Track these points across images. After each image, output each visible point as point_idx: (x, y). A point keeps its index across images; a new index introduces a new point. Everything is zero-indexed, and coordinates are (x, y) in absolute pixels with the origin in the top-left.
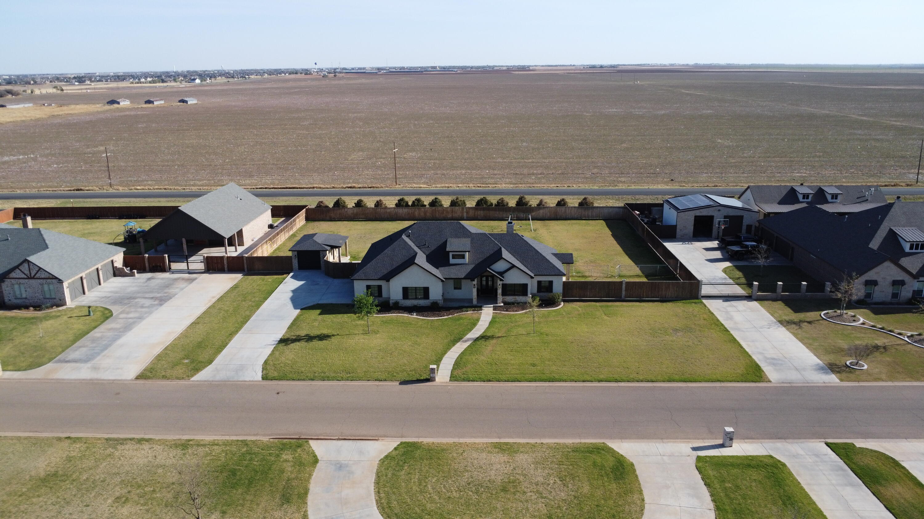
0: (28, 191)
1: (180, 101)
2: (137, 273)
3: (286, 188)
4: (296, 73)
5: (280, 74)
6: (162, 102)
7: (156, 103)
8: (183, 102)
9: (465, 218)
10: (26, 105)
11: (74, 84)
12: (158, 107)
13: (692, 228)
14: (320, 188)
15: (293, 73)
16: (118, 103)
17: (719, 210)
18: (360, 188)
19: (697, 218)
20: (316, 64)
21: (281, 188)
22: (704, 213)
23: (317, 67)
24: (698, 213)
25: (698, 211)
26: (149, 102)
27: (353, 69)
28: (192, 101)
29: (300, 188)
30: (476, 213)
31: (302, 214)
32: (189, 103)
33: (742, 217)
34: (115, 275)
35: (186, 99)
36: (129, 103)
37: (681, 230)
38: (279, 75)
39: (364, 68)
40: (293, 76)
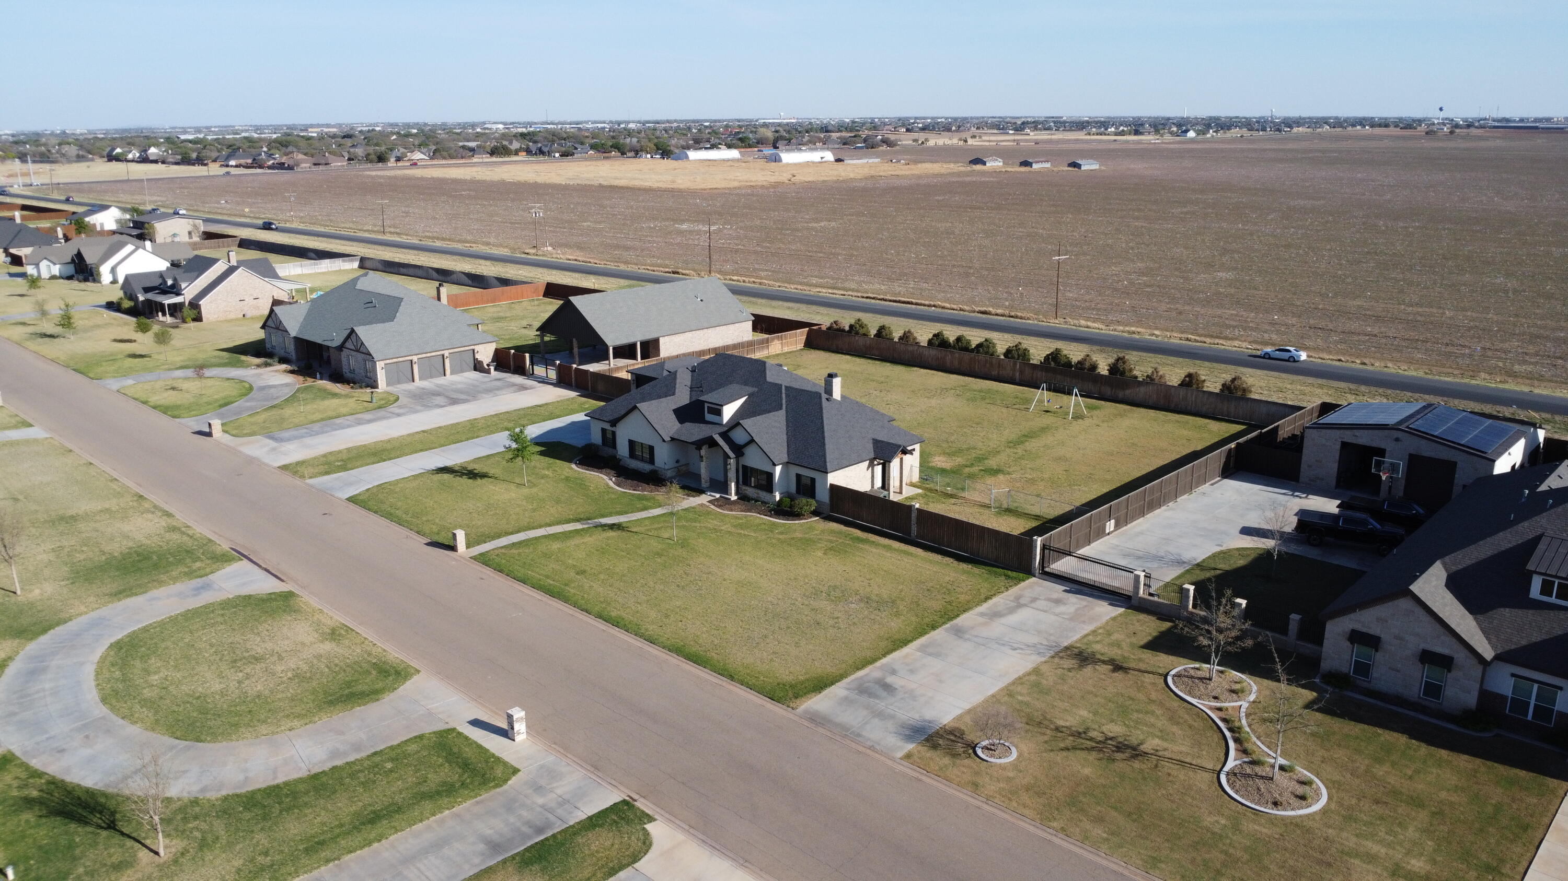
0: (622, 267)
1: (1070, 165)
2: (495, 370)
3: (899, 302)
4: (1387, 126)
5: (1353, 125)
6: (1048, 165)
7: (1035, 166)
8: (1075, 166)
9: (1017, 380)
10: (871, 161)
11: (1008, 133)
12: (1038, 172)
13: (1335, 467)
14: (943, 308)
15: (1380, 126)
16: (984, 163)
17: (1397, 440)
18: (997, 315)
19: (1345, 445)
20: (1441, 109)
21: (890, 301)
22: (1363, 438)
23: (1442, 115)
24: (1349, 436)
25: (1348, 432)
26: (1026, 164)
27: (1522, 120)
28: (1088, 166)
29: (917, 304)
30: (1035, 375)
31: (801, 335)
32: (1083, 168)
33: (1451, 466)
34: (475, 369)
35: (1079, 162)
36: (1001, 164)
37: (1309, 466)
38: (1350, 128)
39: (1548, 120)
40: (1378, 131)
